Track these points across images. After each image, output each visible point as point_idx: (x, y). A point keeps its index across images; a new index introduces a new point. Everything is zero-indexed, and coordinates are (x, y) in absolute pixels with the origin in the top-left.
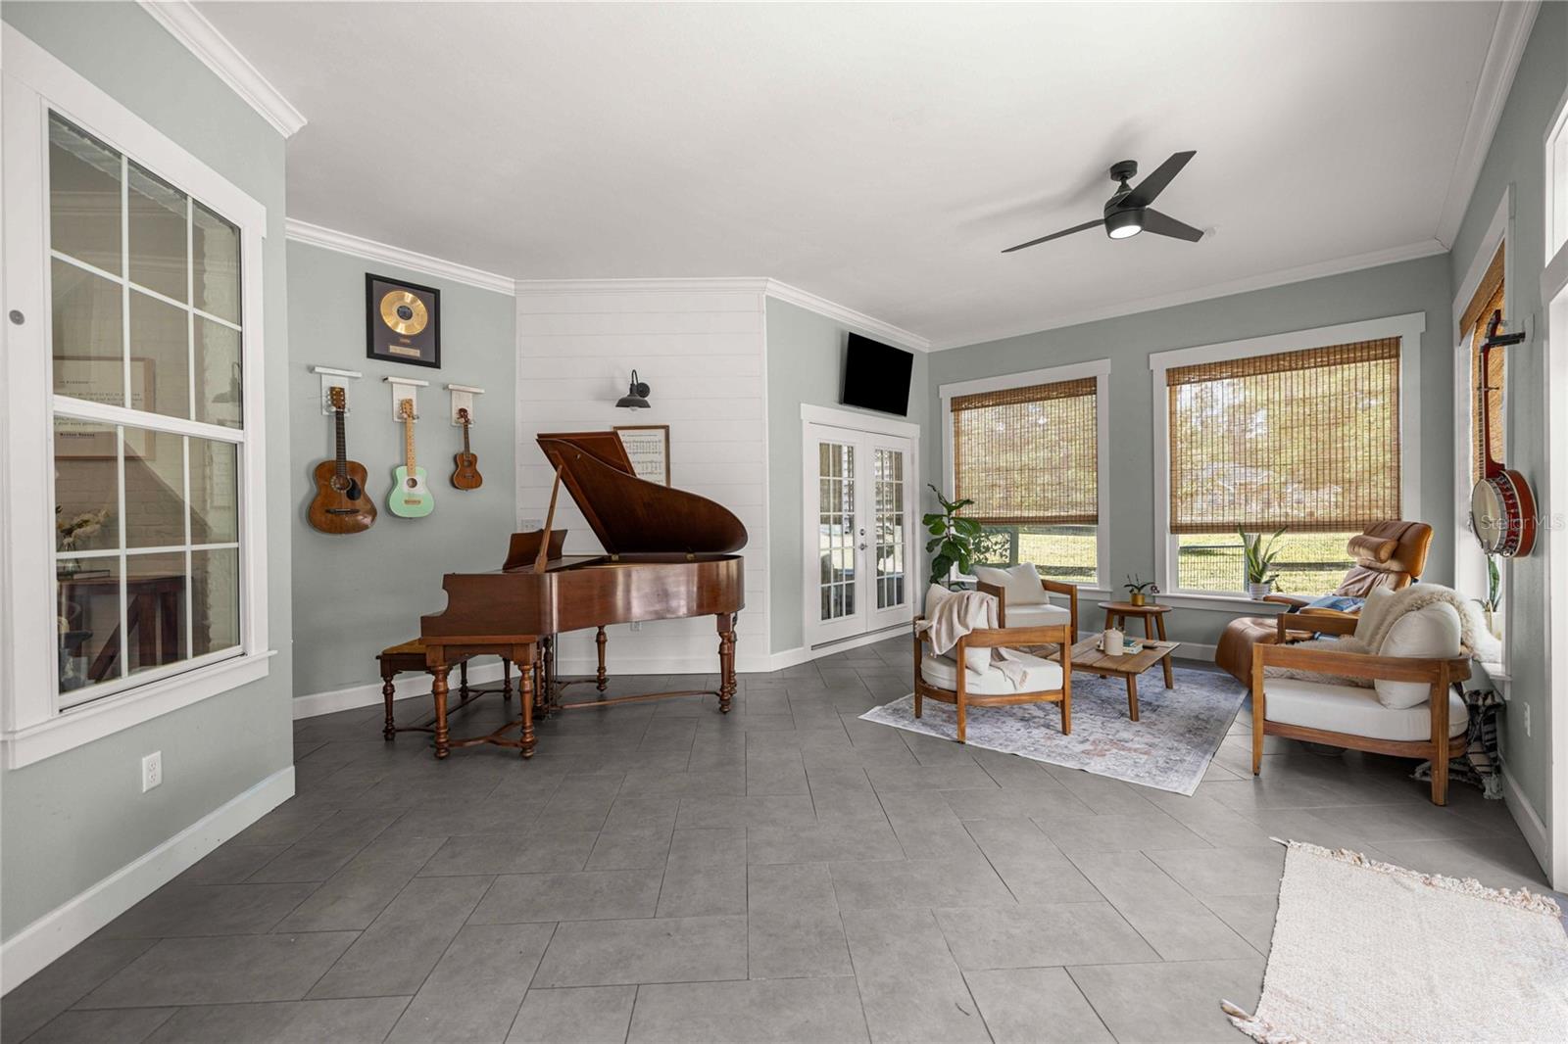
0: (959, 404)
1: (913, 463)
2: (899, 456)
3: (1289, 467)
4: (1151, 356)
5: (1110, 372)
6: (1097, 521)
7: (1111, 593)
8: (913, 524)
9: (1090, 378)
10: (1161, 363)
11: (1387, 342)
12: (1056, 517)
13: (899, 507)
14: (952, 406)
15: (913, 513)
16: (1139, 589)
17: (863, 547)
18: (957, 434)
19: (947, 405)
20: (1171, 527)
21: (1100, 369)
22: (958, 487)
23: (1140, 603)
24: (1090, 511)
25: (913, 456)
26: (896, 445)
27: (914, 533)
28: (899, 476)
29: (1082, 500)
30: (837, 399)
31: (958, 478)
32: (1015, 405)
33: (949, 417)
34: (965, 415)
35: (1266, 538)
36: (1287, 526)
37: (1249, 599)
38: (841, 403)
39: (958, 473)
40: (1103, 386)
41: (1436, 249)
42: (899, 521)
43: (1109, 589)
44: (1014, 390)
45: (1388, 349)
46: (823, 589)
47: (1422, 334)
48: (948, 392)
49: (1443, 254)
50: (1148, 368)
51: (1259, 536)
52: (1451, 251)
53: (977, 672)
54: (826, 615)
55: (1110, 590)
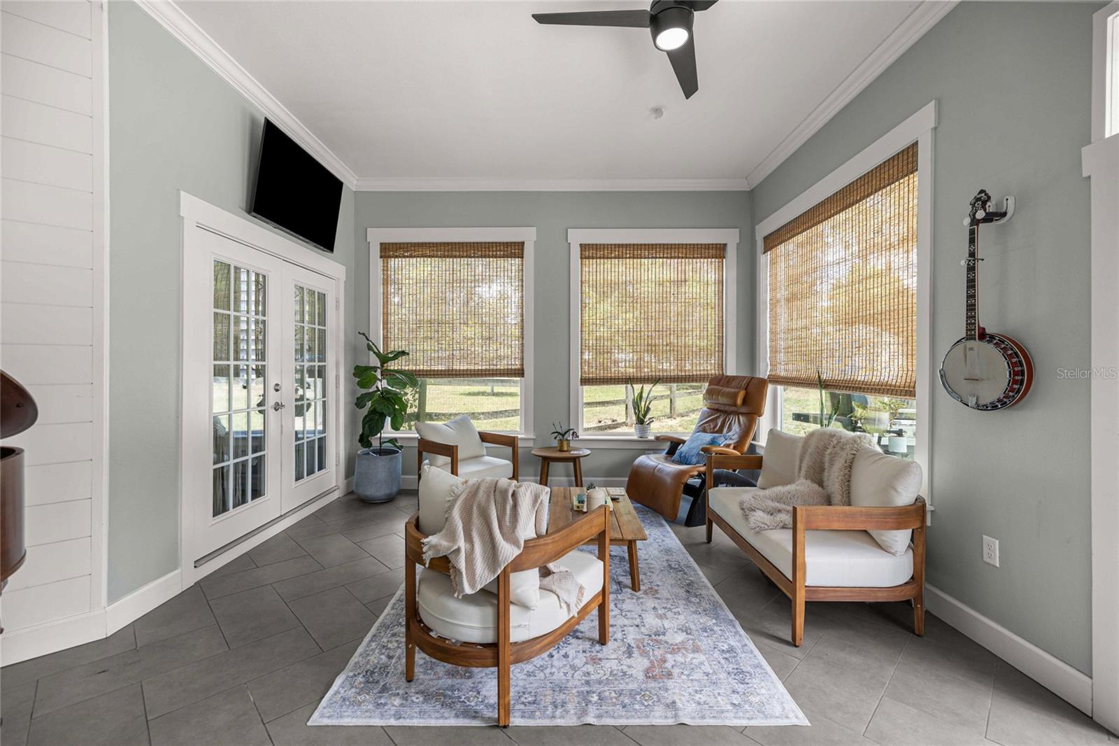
0: (389, 251)
1: (337, 307)
2: (322, 297)
3: (661, 333)
4: (569, 230)
5: (535, 240)
6: (523, 374)
7: (534, 439)
8: (337, 377)
9: (518, 243)
10: (578, 237)
11: (718, 246)
12: (486, 370)
13: (322, 358)
14: (381, 251)
15: (337, 364)
16: (563, 435)
17: (278, 407)
18: (386, 282)
19: (375, 251)
20: (581, 379)
21: (528, 235)
22: (386, 338)
23: (565, 449)
24: (516, 364)
25: (337, 302)
26: (317, 284)
27: (337, 387)
28: (323, 322)
29: (508, 355)
30: (244, 205)
31: (386, 328)
32: (448, 260)
33: (376, 262)
34: (393, 263)
35: (647, 387)
36: (660, 379)
37: (635, 438)
38: (249, 213)
39: (386, 323)
40: (529, 250)
41: (744, 186)
42: (321, 373)
43: (532, 436)
44: (448, 244)
45: (718, 251)
46: (215, 470)
47: (738, 244)
48: (377, 236)
49: (746, 192)
50: (567, 241)
51: (643, 387)
52: (752, 190)
53: (525, 607)
54: (220, 507)
55: (534, 437)
